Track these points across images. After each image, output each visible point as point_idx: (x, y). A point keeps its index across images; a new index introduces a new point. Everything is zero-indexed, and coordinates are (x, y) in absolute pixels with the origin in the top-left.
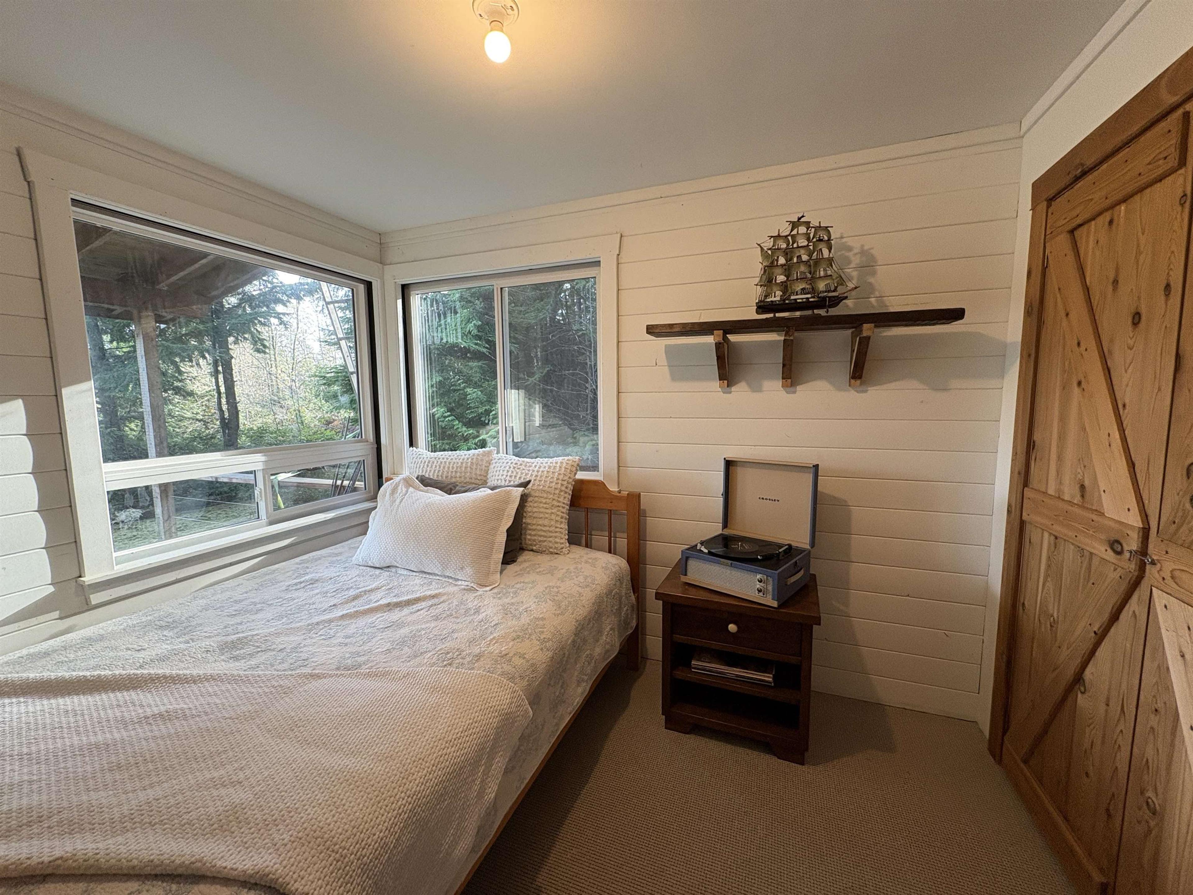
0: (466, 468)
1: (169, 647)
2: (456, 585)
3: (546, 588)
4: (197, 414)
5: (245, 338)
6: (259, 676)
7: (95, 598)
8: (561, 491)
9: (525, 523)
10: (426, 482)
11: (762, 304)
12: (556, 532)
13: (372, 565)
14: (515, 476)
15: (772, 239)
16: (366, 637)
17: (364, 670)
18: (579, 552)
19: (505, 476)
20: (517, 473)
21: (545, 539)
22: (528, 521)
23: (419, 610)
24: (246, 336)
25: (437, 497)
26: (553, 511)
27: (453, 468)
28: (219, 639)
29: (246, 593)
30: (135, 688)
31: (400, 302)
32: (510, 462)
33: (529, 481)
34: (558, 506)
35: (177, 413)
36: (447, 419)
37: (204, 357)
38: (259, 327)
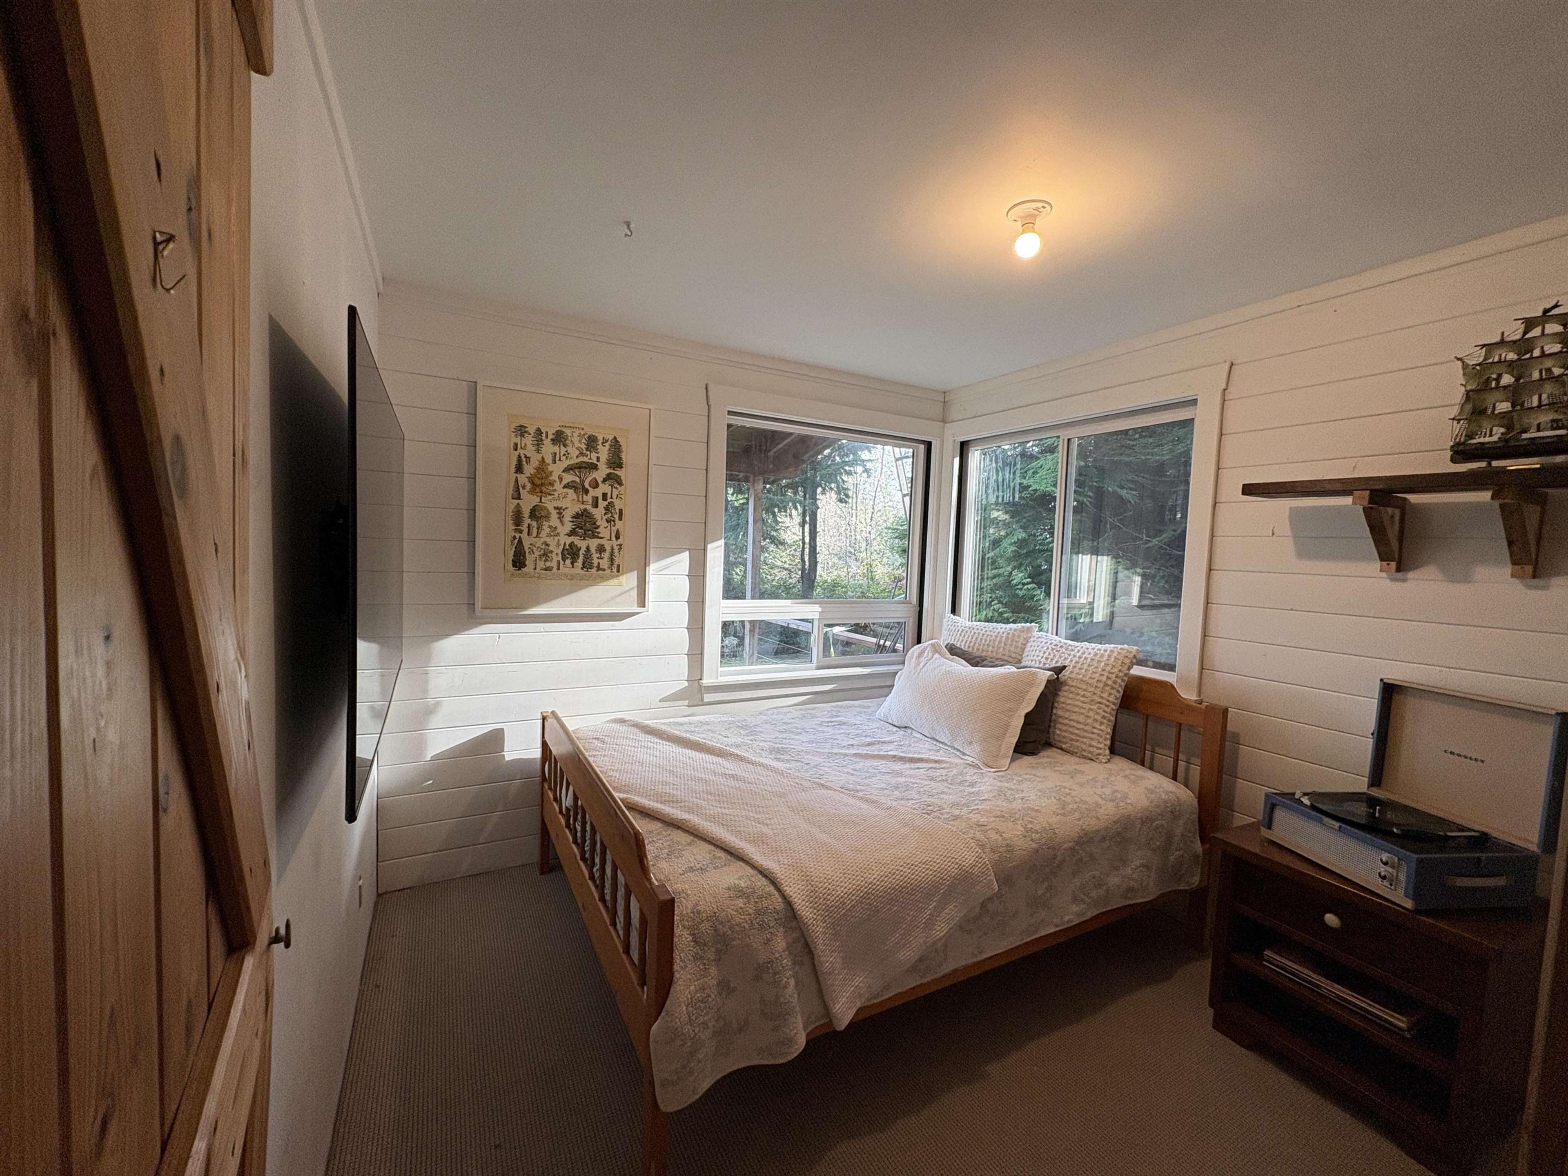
0: (1000, 642)
1: (742, 740)
2: (962, 759)
3: (1056, 786)
4: (785, 562)
5: (831, 489)
6: (790, 774)
7: (708, 698)
8: (1106, 685)
9: (1055, 714)
10: (953, 650)
11: (1461, 448)
12: (1093, 733)
13: (891, 722)
14: (1052, 660)
15: (1484, 349)
16: (868, 774)
17: (860, 794)
18: (1122, 765)
19: (1040, 658)
20: (1055, 656)
21: (1078, 738)
22: (1060, 712)
23: (918, 768)
24: (833, 485)
25: (960, 667)
26: (1092, 707)
27: (986, 640)
28: (771, 744)
29: (793, 719)
30: (721, 757)
31: (957, 461)
32: (1050, 642)
33: (1065, 667)
34: (1099, 703)
35: (770, 561)
36: (1026, 587)
37: (796, 508)
38: (845, 478)
